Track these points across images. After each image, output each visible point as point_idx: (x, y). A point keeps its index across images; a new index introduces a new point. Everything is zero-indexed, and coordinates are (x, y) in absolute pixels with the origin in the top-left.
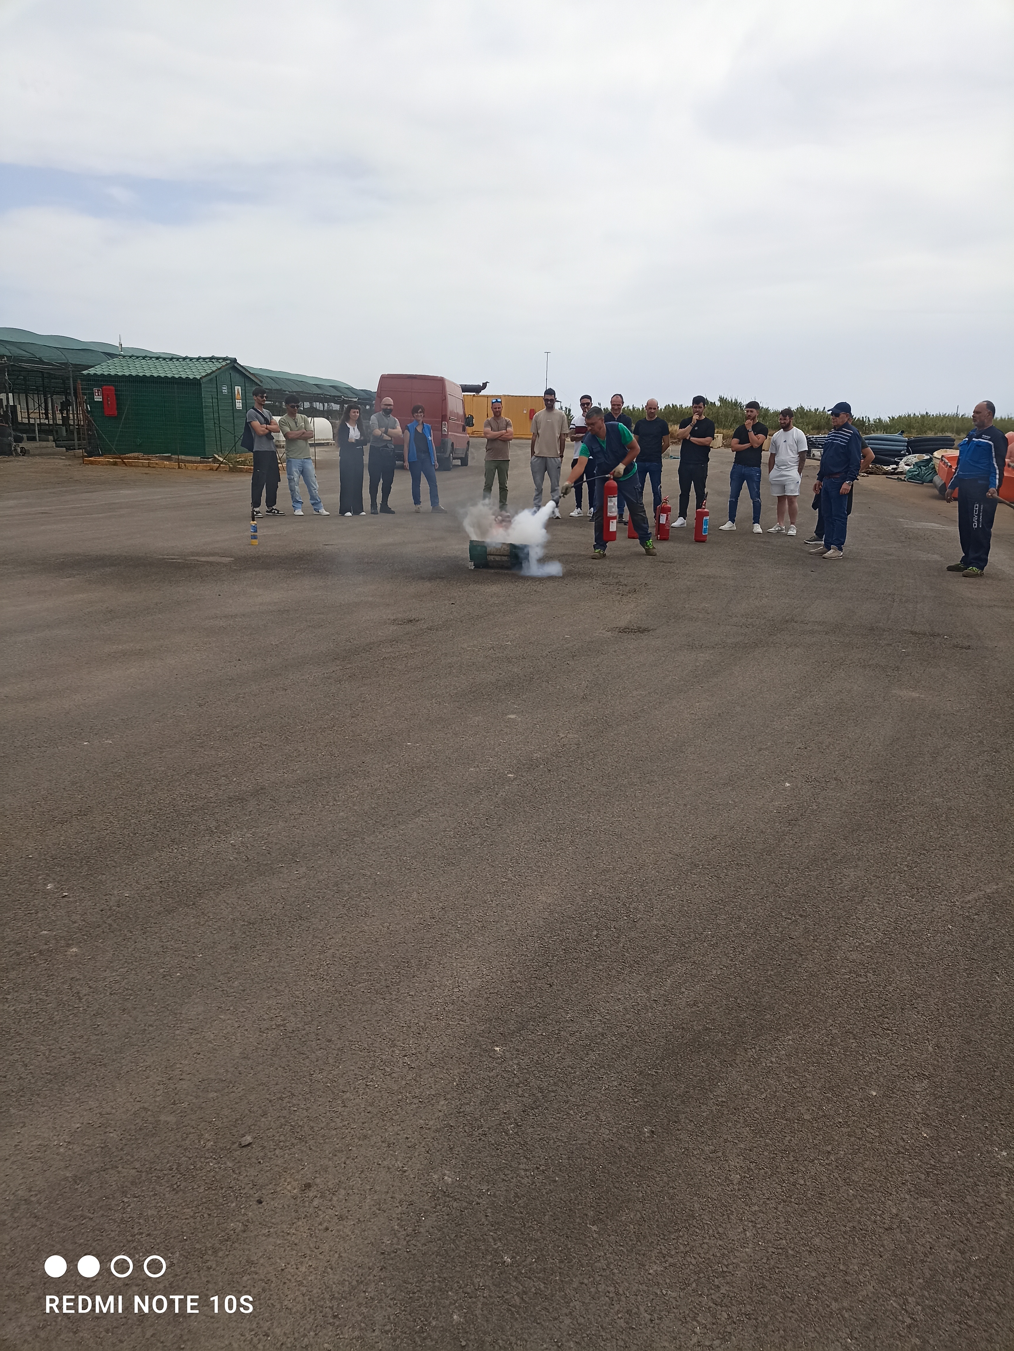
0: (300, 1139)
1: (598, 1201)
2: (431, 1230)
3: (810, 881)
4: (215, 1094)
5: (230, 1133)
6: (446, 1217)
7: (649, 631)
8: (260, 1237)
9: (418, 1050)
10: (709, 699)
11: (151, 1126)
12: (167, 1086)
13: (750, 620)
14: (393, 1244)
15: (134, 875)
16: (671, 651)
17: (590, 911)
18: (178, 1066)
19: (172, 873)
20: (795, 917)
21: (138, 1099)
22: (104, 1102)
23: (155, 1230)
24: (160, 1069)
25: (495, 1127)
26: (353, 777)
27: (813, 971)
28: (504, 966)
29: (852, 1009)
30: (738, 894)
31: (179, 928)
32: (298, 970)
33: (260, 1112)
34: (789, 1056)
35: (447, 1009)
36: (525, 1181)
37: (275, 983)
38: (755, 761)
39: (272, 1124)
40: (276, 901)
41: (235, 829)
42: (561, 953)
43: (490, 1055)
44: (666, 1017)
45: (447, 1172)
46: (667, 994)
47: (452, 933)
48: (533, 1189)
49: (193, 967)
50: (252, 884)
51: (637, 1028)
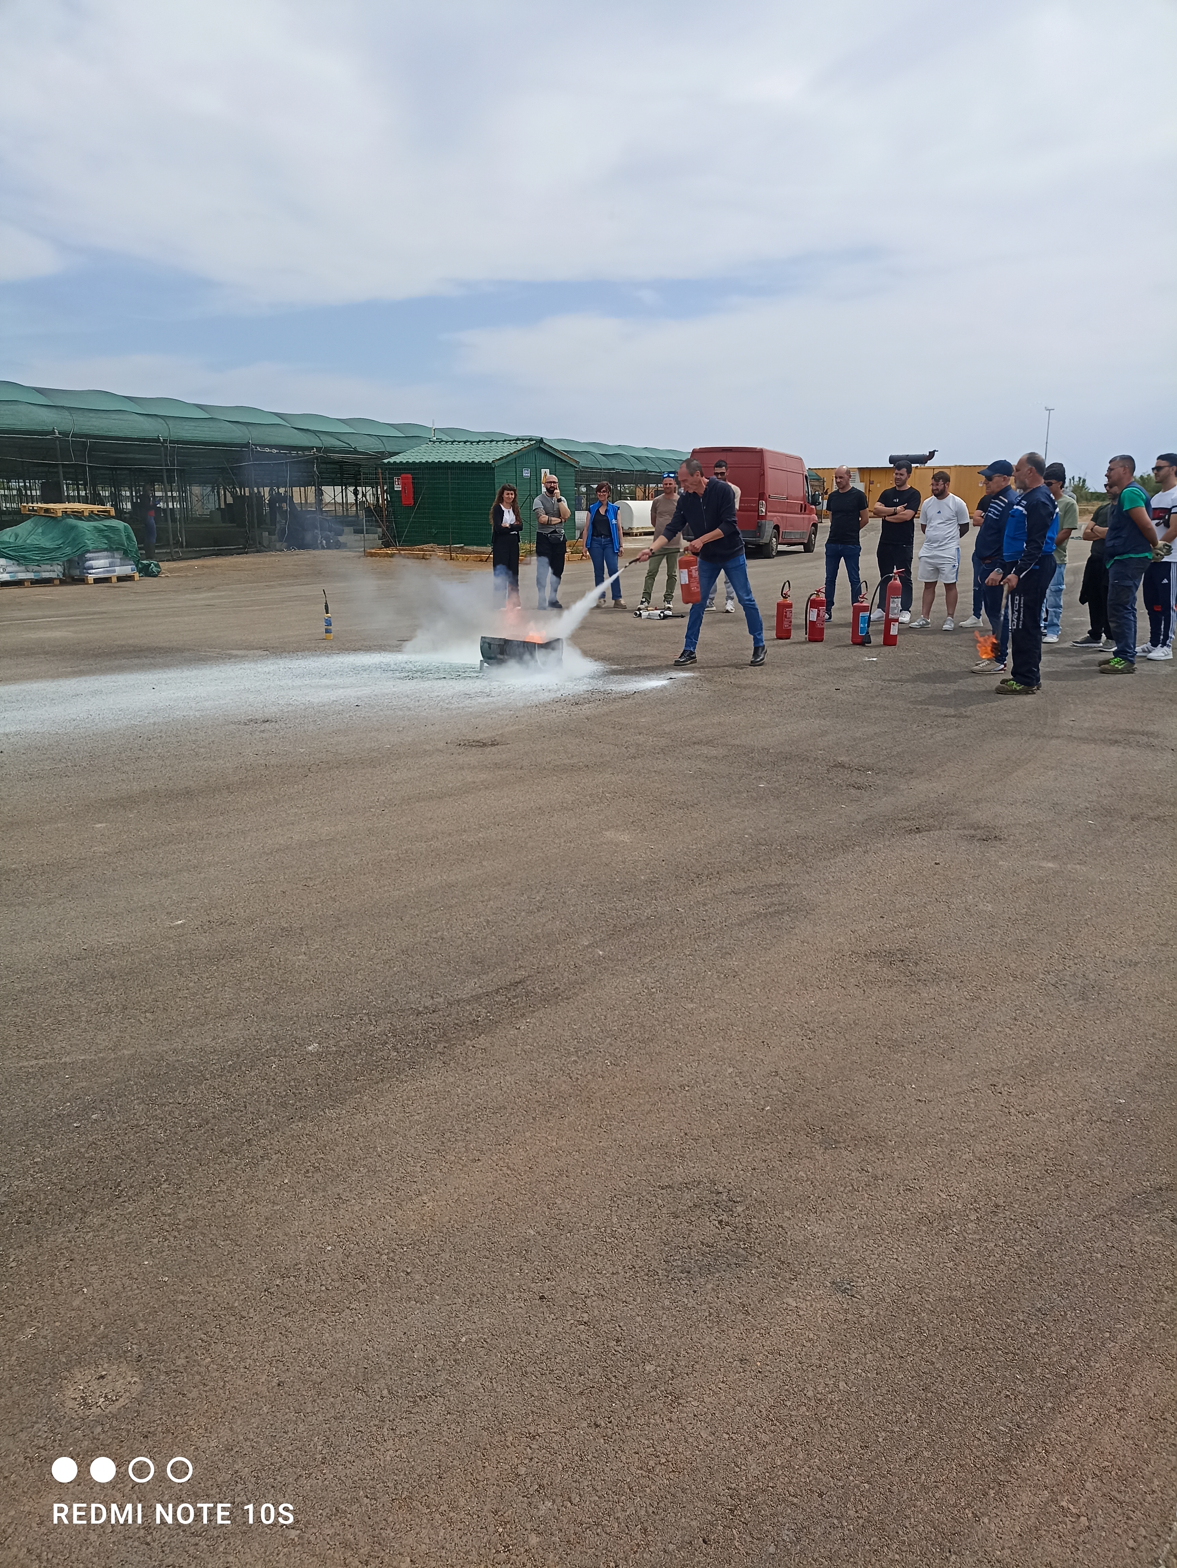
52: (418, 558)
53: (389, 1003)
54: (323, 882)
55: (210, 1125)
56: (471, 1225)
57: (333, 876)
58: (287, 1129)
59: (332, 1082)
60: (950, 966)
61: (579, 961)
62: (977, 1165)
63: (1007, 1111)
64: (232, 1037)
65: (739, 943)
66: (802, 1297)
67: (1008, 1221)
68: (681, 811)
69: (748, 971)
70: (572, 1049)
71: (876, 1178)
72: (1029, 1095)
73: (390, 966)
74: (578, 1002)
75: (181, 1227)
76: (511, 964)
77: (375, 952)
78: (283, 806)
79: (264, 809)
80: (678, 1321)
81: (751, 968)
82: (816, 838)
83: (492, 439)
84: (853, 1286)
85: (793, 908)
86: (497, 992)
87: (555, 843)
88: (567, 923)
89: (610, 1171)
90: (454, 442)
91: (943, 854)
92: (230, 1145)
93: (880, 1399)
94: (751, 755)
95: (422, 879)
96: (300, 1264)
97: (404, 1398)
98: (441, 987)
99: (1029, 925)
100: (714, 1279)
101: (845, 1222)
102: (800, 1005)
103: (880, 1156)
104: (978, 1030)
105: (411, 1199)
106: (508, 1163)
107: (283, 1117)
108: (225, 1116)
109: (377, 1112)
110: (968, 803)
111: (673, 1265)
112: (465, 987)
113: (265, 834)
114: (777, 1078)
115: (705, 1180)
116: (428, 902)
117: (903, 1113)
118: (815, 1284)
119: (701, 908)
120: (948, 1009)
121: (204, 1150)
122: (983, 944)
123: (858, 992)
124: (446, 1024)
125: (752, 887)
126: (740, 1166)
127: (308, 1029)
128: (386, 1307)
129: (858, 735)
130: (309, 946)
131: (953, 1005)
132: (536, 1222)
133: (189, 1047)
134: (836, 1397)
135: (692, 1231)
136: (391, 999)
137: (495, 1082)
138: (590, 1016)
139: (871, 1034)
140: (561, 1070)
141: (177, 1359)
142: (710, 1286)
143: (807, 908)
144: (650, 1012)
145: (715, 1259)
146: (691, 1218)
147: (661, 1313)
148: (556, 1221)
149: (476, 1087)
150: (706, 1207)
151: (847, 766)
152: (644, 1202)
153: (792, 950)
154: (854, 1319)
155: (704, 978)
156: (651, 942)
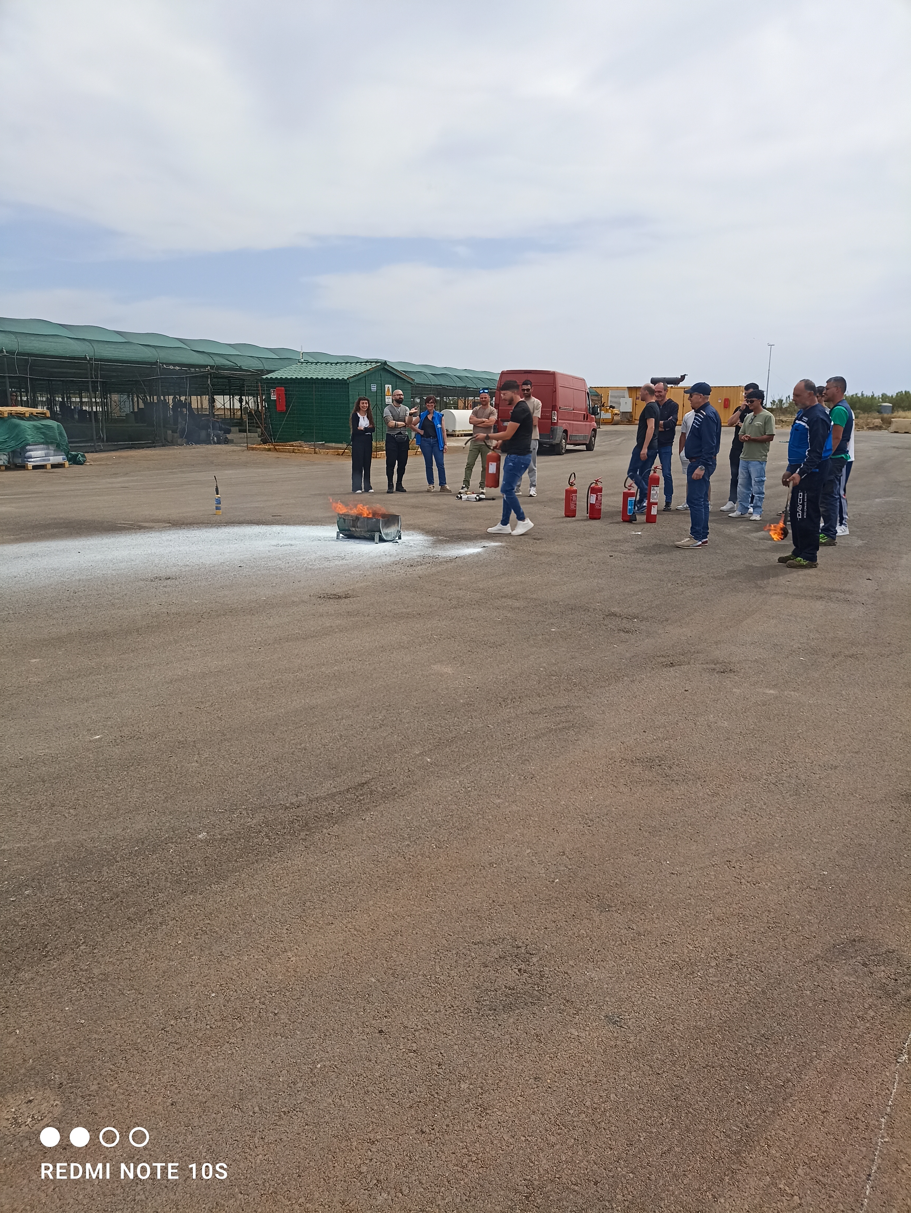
52: (289, 452)
53: (263, 800)
54: (211, 706)
55: (119, 898)
56: (325, 975)
57: (220, 700)
58: (181, 901)
59: (217, 863)
60: (696, 770)
61: (411, 767)
62: (716, 923)
63: (739, 881)
64: (138, 828)
65: (536, 752)
66: (582, 1028)
67: (740, 967)
68: (492, 649)
69: (542, 774)
70: (406, 835)
71: (639, 934)
72: (755, 869)
73: (264, 771)
74: (411, 798)
75: (95, 980)
76: (359, 769)
77: (252, 760)
78: (181, 645)
79: (166, 648)
80: (486, 1048)
81: (545, 771)
82: (594, 670)
83: (347, 361)
84: (622, 1019)
85: (577, 725)
86: (348, 790)
87: (394, 674)
88: (403, 737)
89: (434, 931)
90: (318, 362)
91: (691, 683)
92: (135, 913)
93: (642, 1107)
94: (545, 606)
95: (290, 703)
96: (190, 1008)
97: (271, 1113)
98: (304, 787)
99: (756, 737)
100: (515, 1015)
101: (616, 968)
102: (582, 800)
103: (643, 917)
104: (717, 819)
105: (278, 955)
106: (355, 926)
107: (178, 891)
108: (132, 891)
109: (253, 886)
110: (710, 644)
111: (483, 1004)
112: (323, 787)
113: (166, 667)
114: (565, 857)
115: (508, 937)
116: (294, 720)
117: (660, 883)
118: (592, 1017)
119: (507, 725)
120: (694, 803)
121: (114, 918)
122: (721, 752)
123: (626, 790)
124: (308, 817)
125: (545, 709)
126: (535, 926)
127: (199, 821)
128: (258, 1041)
129: (626, 591)
130: (200, 756)
131: (698, 799)
132: (377, 972)
133: (103, 836)
134: (608, 1105)
135: (497, 977)
136: (265, 797)
137: (346, 862)
138: (420, 809)
139: (635, 822)
140: (397, 852)
141: (91, 1085)
142: (511, 1020)
143: (587, 725)
144: (467, 806)
145: (515, 999)
146: (497, 967)
147: (473, 1042)
148: (391, 972)
149: (331, 866)
150: (508, 958)
151: (618, 615)
152: (461, 955)
153: (576, 757)
154: (622, 1044)
155: (508, 779)
156: (468, 751)
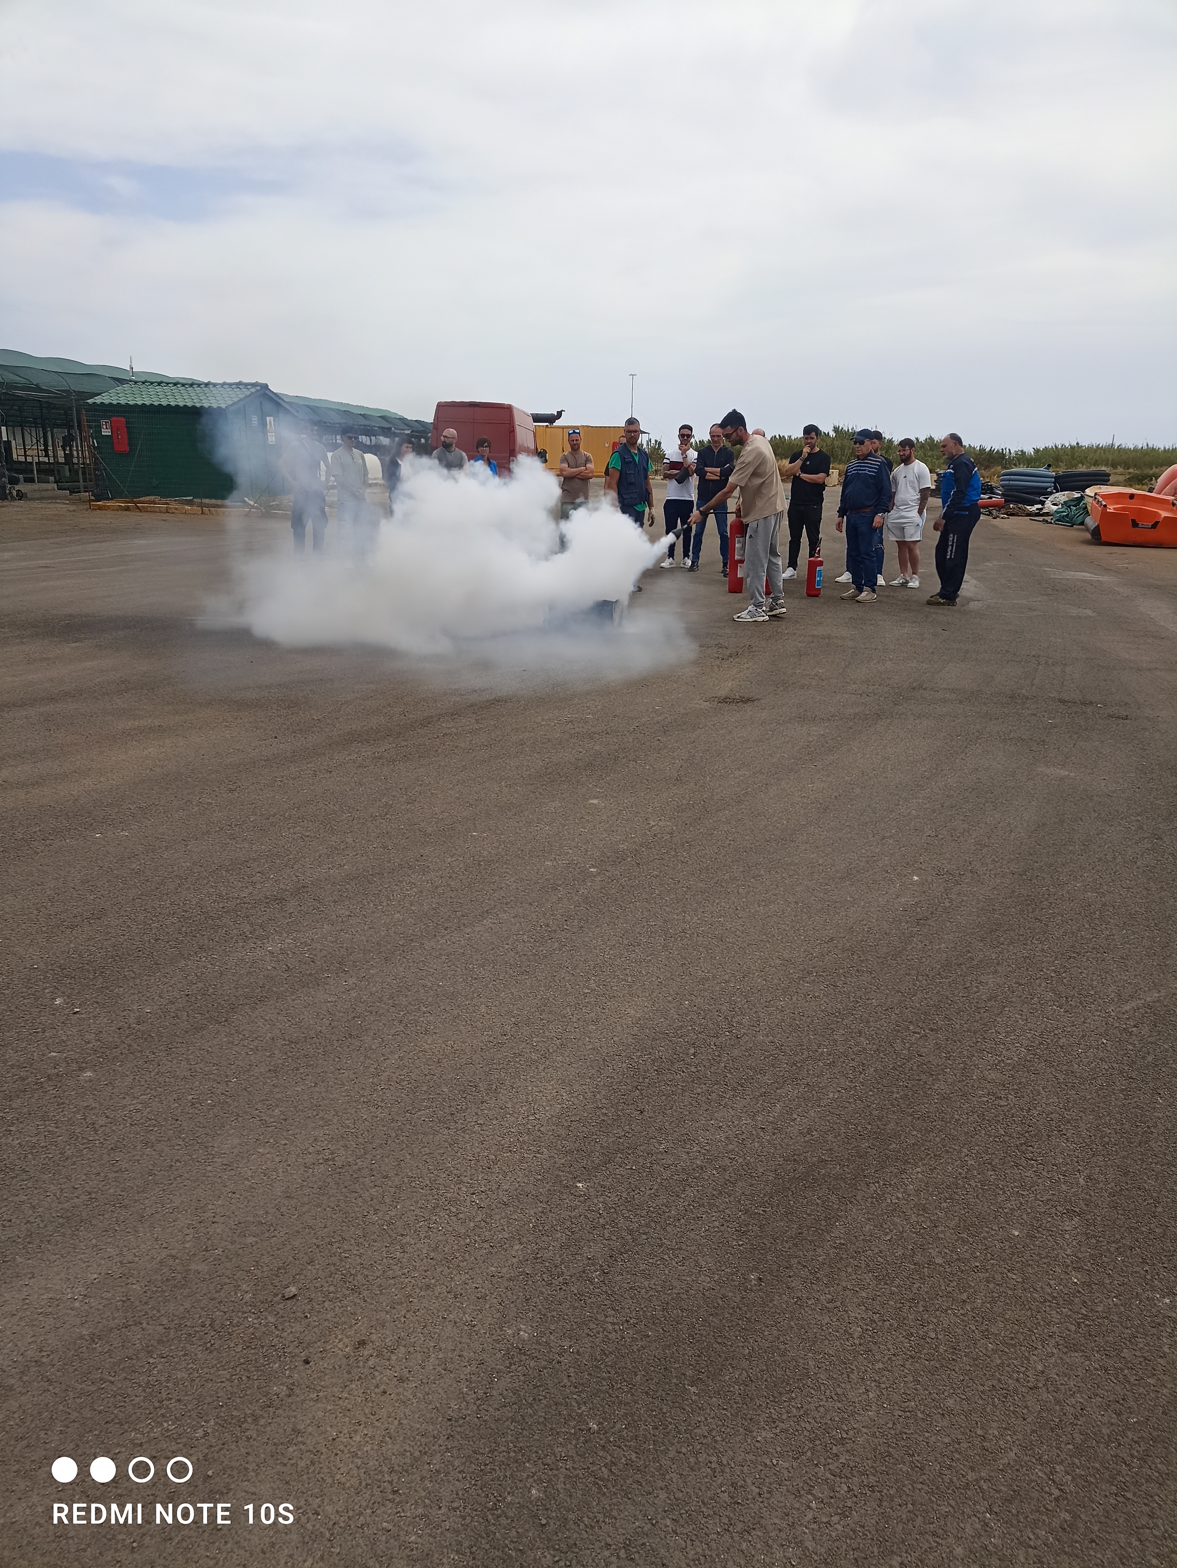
0: (352, 1289)
1: (697, 1358)
2: (505, 1392)
3: (941, 990)
4: (254, 1239)
5: (272, 1283)
6: (522, 1378)
7: (753, 701)
8: (308, 1402)
9: (488, 1187)
10: (824, 779)
11: (179, 1276)
12: (197, 1231)
13: (872, 688)
14: (461, 1410)
15: (156, 987)
16: (779, 724)
17: (686, 1026)
18: (210, 1207)
19: (200, 985)
20: (924, 1031)
21: (165, 1245)
22: (125, 1249)
23: (186, 1395)
24: (189, 1211)
25: (578, 1275)
26: (410, 872)
27: (945, 1093)
28: (587, 1091)
29: (990, 1136)
30: (858, 1005)
31: (209, 1049)
32: (348, 1096)
33: (306, 1259)
34: (918, 1191)
35: (521, 1139)
36: (613, 1336)
37: (322, 1111)
38: (877, 851)
39: (320, 1272)
40: (322, 1017)
41: (273, 934)
42: (654, 1074)
43: (572, 1192)
44: (776, 1148)
45: (523, 1327)
46: (776, 1121)
47: (526, 1053)
48: (622, 1345)
49: (227, 1093)
50: (293, 997)
51: (741, 1160)
